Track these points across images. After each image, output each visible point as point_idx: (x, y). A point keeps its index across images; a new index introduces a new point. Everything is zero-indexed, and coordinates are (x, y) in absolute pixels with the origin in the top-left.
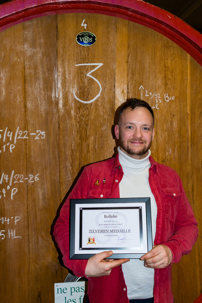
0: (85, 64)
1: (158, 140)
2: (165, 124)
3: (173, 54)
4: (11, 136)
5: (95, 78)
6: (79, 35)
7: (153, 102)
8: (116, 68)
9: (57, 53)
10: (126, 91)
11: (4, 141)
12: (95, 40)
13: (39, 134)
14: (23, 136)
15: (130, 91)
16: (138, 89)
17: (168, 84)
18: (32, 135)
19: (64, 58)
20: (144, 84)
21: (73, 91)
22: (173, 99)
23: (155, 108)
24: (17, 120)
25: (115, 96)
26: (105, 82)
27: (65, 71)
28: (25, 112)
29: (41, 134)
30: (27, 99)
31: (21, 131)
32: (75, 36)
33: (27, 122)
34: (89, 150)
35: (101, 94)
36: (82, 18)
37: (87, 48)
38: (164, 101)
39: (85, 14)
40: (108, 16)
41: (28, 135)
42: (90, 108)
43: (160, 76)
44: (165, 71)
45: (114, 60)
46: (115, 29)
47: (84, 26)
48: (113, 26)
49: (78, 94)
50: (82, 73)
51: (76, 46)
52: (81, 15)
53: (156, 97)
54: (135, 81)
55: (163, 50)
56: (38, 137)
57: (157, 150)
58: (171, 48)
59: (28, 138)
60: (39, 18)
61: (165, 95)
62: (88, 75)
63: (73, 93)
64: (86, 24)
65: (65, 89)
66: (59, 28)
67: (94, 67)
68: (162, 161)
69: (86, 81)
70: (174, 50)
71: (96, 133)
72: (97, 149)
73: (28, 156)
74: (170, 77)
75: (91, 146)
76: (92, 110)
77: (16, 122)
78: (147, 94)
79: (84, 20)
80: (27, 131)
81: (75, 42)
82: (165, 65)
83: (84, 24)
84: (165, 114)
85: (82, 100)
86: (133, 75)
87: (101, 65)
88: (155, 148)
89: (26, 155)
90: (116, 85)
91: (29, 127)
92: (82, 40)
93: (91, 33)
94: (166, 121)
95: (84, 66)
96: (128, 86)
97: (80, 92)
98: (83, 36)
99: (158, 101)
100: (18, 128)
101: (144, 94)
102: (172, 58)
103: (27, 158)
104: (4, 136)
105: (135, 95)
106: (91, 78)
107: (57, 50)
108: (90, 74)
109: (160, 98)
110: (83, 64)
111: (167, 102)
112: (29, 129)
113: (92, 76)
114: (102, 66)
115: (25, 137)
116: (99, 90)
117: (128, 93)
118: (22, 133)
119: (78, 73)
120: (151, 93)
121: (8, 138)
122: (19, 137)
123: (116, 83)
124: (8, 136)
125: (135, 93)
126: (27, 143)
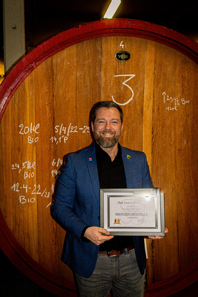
0: (122, 75)
1: (176, 133)
2: (181, 122)
3: (189, 68)
4: (65, 130)
5: (129, 86)
6: (118, 53)
7: (173, 105)
8: (145, 78)
9: (101, 67)
10: (152, 96)
11: (60, 134)
12: (130, 57)
13: (86, 129)
14: (73, 130)
15: (155, 96)
16: (162, 94)
17: (185, 91)
18: (81, 130)
19: (106, 70)
20: (166, 90)
21: (112, 96)
22: (188, 103)
23: (174, 109)
24: (69, 118)
25: (143, 100)
26: (137, 88)
27: (106, 80)
28: (76, 112)
29: (87, 129)
30: (78, 102)
31: (72, 127)
32: (115, 54)
33: (77, 120)
34: (123, 141)
35: (133, 98)
36: (120, 40)
37: (123, 63)
38: (181, 104)
39: (123, 37)
40: (140, 39)
41: (78, 130)
42: (125, 108)
43: (178, 85)
44: (183, 81)
45: (144, 72)
46: (145, 48)
47: (122, 46)
48: (144, 47)
49: (115, 97)
50: (119, 82)
51: (115, 62)
52: (119, 37)
53: (175, 100)
54: (160, 88)
55: (182, 65)
56: (85, 131)
57: (175, 141)
58: (188, 63)
59: (77, 132)
60: (88, 40)
61: (182, 100)
62: (124, 83)
63: (112, 98)
64: (124, 44)
65: (106, 94)
66: (102, 48)
67: (128, 77)
68: (179, 150)
69: (122, 88)
70: (190, 65)
71: (129, 128)
72: (129, 140)
73: (77, 146)
74: (186, 85)
75: (124, 138)
76: (126, 110)
77: (69, 120)
78: (168, 99)
79: (122, 42)
80: (76, 127)
81: (115, 59)
82: (183, 76)
83: (122, 44)
84: (182, 114)
85: (118, 102)
86: (158, 83)
87: (134, 75)
88: (173, 140)
89: (75, 145)
90: (145, 92)
91: (78, 123)
92: (120, 57)
93: (127, 52)
94: (182, 119)
95: (121, 77)
96: (154, 92)
97: (117, 97)
98: (120, 54)
99: (177, 103)
100: (70, 124)
101: (166, 99)
102: (189, 71)
103: (76, 147)
104: (60, 131)
105: (159, 99)
106: (126, 86)
107: (101, 64)
108: (125, 83)
109: (178, 102)
110: (120, 76)
111: (184, 105)
112: (78, 125)
113: (127, 84)
114: (135, 77)
115: (75, 131)
116: (132, 95)
117: (154, 97)
118: (73, 128)
119: (116, 82)
120: (171, 98)
121: (63, 132)
122: (71, 132)
123: (145, 89)
124: (63, 130)
125: (159, 98)
126: (77, 136)
